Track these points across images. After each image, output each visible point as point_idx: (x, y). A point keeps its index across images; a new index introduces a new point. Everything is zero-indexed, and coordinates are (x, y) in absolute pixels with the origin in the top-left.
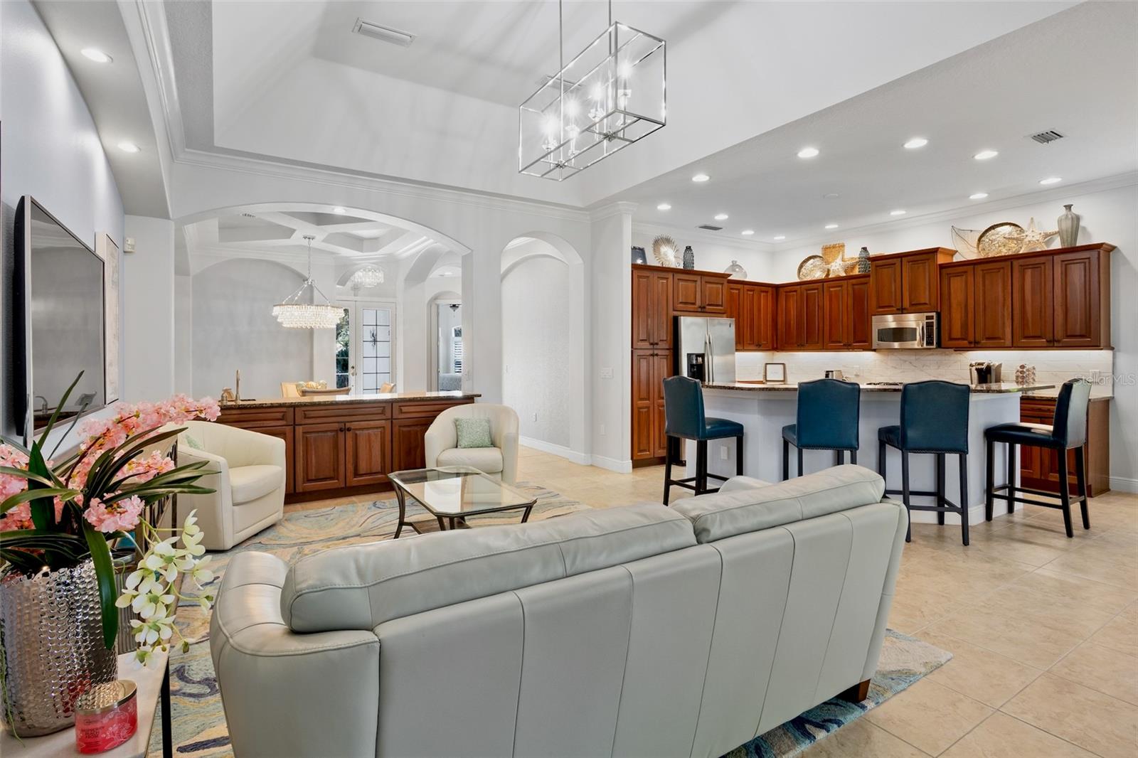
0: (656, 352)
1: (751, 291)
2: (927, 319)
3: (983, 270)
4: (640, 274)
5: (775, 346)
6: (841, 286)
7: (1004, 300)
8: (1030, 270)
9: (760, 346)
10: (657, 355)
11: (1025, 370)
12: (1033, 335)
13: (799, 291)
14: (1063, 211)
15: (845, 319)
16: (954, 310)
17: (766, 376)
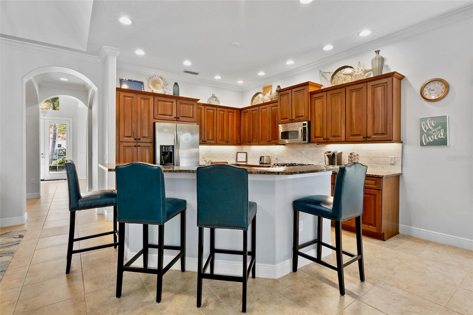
0: (139, 144)
1: (222, 111)
2: (303, 125)
3: (331, 94)
4: (125, 95)
5: (239, 143)
6: (266, 108)
7: (342, 111)
8: (355, 93)
9: (228, 142)
10: (139, 146)
11: (352, 156)
12: (356, 134)
13: (249, 112)
14: (375, 55)
15: (268, 127)
16: (317, 120)
17: (237, 159)
